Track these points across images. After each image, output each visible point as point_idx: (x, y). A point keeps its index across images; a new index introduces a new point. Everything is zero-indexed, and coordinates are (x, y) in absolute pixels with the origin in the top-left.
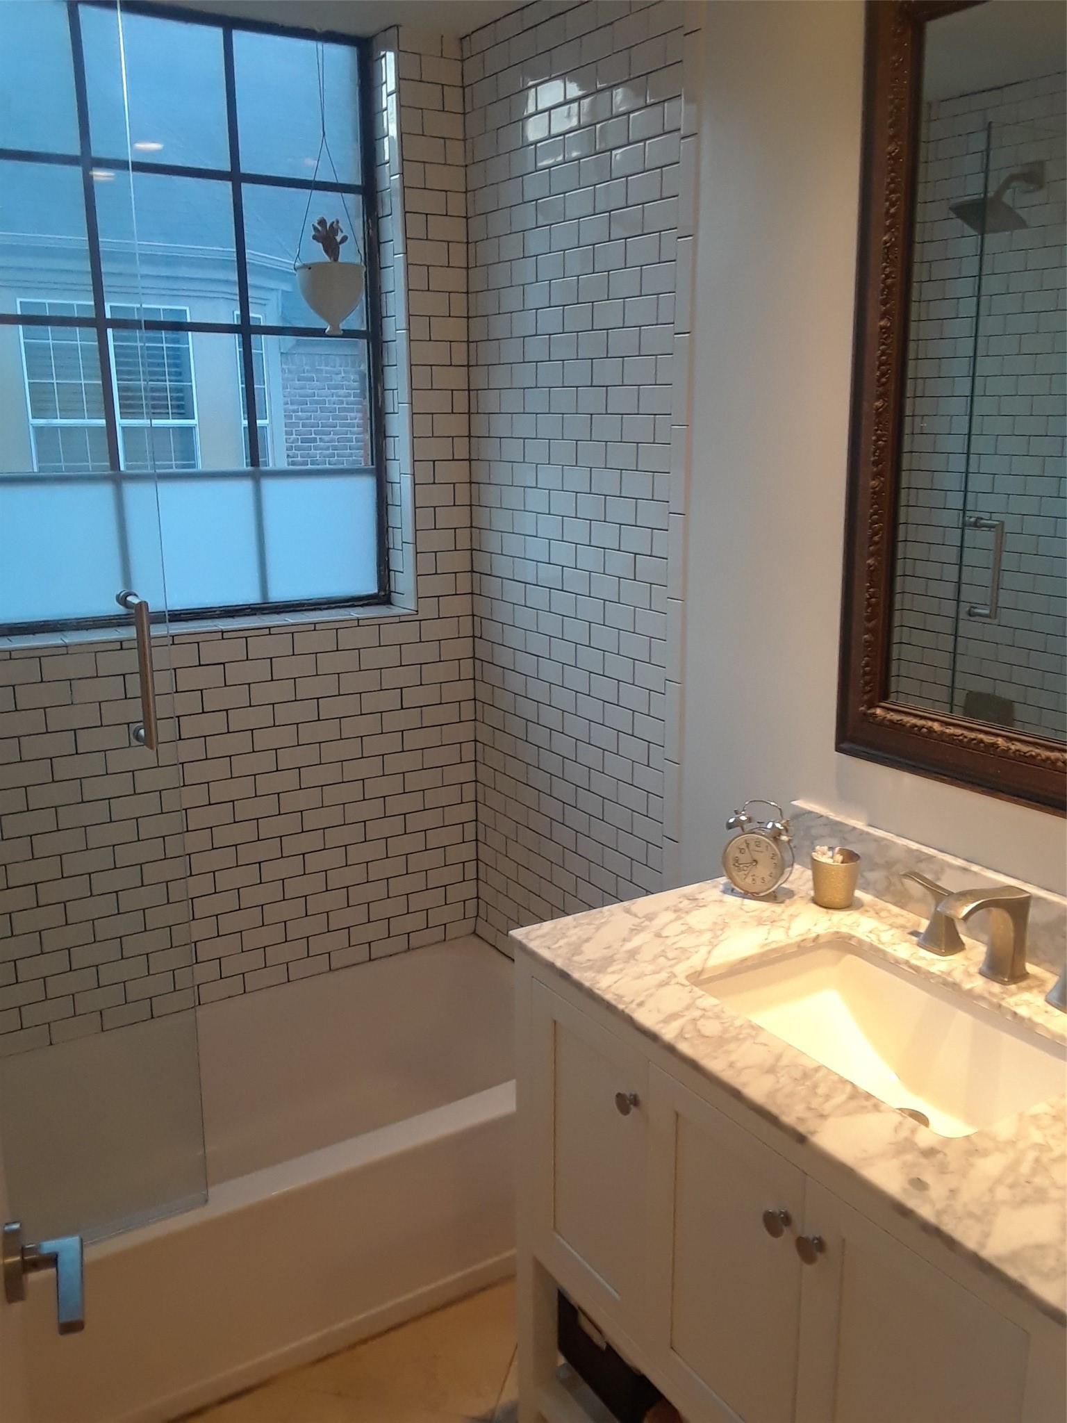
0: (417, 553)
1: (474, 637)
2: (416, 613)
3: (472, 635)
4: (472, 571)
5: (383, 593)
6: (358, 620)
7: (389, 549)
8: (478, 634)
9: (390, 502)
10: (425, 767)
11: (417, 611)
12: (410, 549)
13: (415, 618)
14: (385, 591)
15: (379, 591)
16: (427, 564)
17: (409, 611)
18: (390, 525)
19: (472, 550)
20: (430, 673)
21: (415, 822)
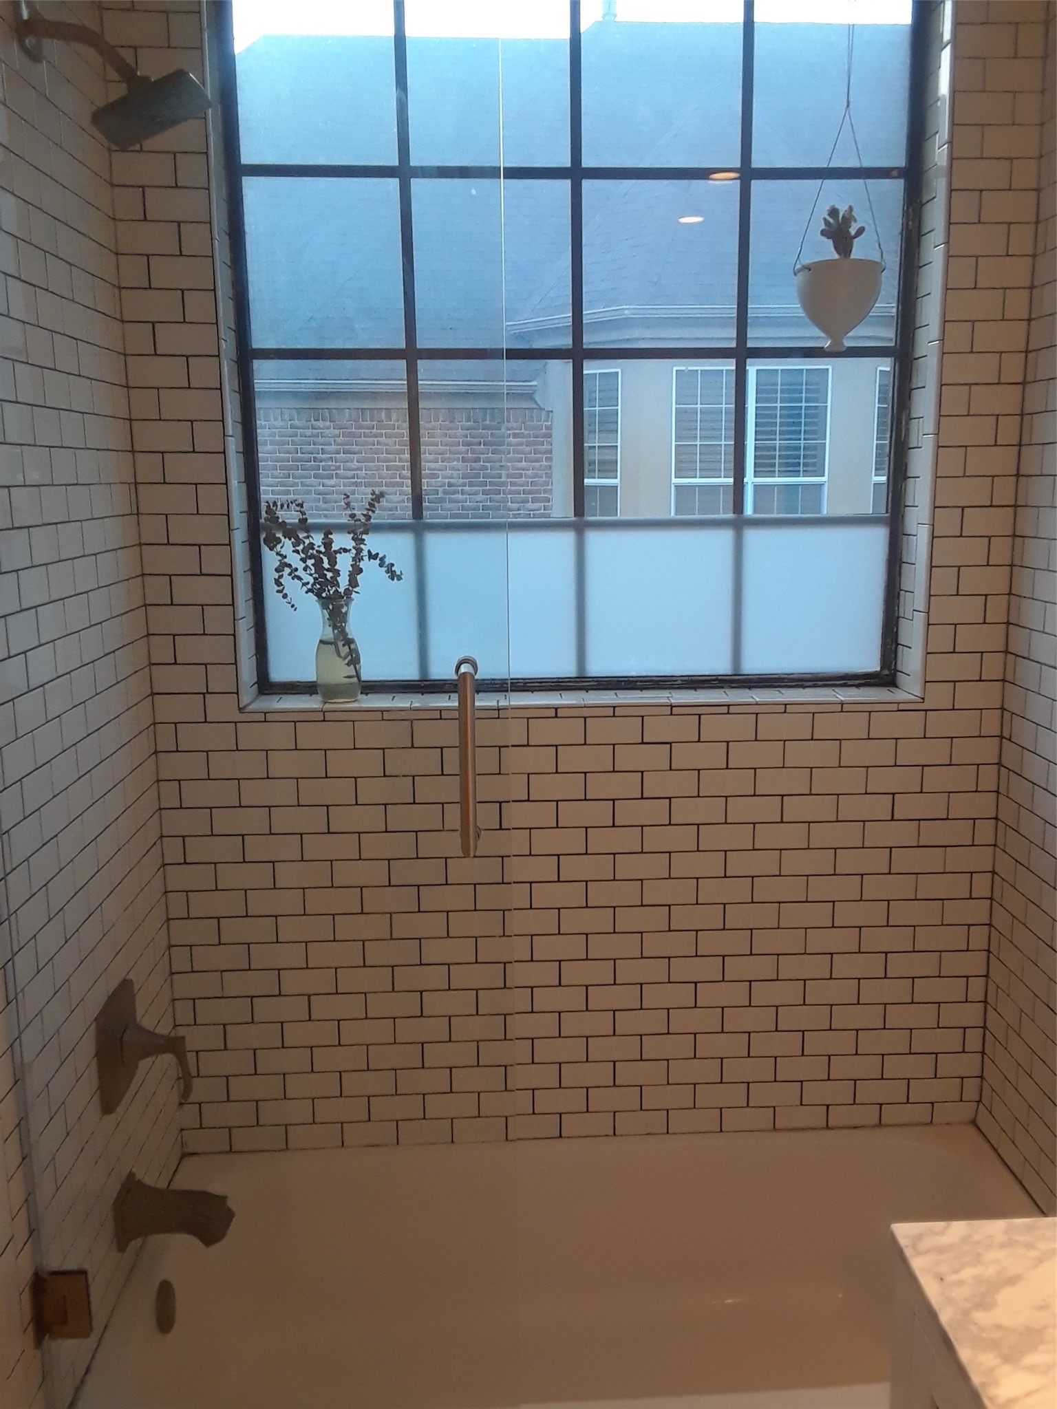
0: (929, 625)
1: (1002, 737)
2: (922, 701)
3: (999, 734)
4: (1006, 652)
5: (887, 672)
6: (842, 704)
7: (898, 617)
8: (1006, 734)
9: (904, 560)
10: (918, 897)
11: (923, 699)
12: (920, 619)
13: (920, 708)
14: (889, 669)
15: (882, 668)
16: (942, 638)
17: (914, 697)
18: (902, 588)
19: (1008, 623)
20: (934, 778)
21: (898, 965)
